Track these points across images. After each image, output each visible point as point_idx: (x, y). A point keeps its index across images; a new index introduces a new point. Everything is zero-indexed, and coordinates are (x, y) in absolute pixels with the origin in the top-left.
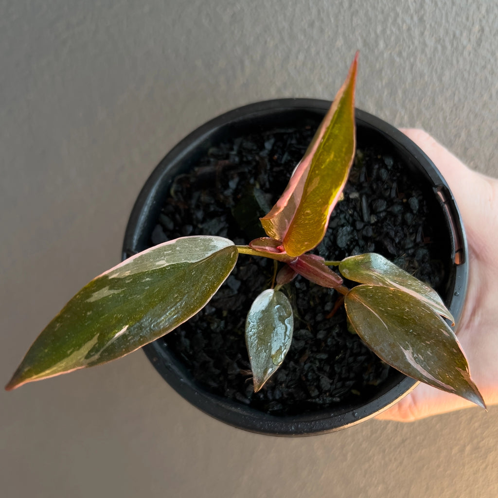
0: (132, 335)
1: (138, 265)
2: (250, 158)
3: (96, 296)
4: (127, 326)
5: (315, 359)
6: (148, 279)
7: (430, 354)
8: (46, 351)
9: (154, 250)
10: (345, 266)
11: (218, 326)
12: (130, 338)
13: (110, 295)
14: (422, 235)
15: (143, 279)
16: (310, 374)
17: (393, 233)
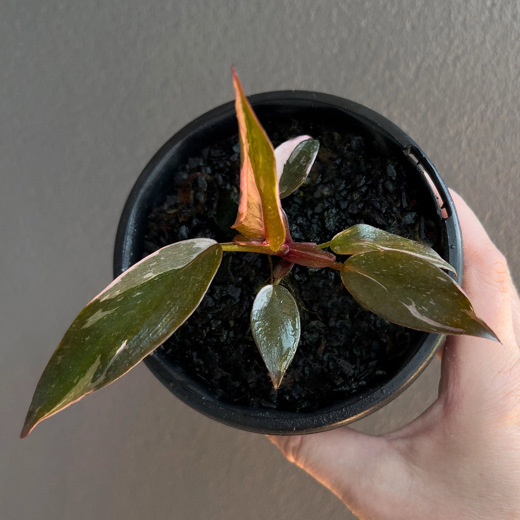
0: (132, 349)
1: (126, 283)
2: (221, 165)
3: (91, 321)
4: (126, 341)
5: (333, 347)
6: (138, 294)
7: (434, 304)
8: (53, 386)
9: (140, 265)
10: (336, 243)
11: (228, 337)
12: (131, 351)
13: (105, 317)
14: (407, 200)
15: (134, 294)
16: (331, 364)
17: (379, 205)
